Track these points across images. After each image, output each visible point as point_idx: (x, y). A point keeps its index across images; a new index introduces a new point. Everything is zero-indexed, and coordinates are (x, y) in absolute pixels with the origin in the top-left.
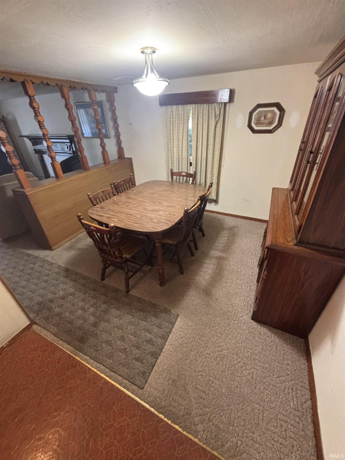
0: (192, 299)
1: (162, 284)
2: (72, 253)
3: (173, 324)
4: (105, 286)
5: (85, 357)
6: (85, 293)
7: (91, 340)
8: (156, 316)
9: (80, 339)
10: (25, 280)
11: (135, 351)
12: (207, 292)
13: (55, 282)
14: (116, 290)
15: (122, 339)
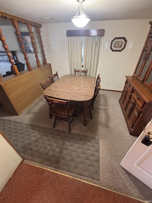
0: (101, 130)
1: (85, 125)
2: (30, 116)
3: (99, 144)
4: (57, 131)
5: (63, 171)
6: (47, 136)
7: (62, 161)
8: (89, 142)
9: (56, 162)
10: (8, 135)
11: (88, 162)
12: (107, 126)
13: (28, 133)
14: (64, 132)
15: (78, 157)
